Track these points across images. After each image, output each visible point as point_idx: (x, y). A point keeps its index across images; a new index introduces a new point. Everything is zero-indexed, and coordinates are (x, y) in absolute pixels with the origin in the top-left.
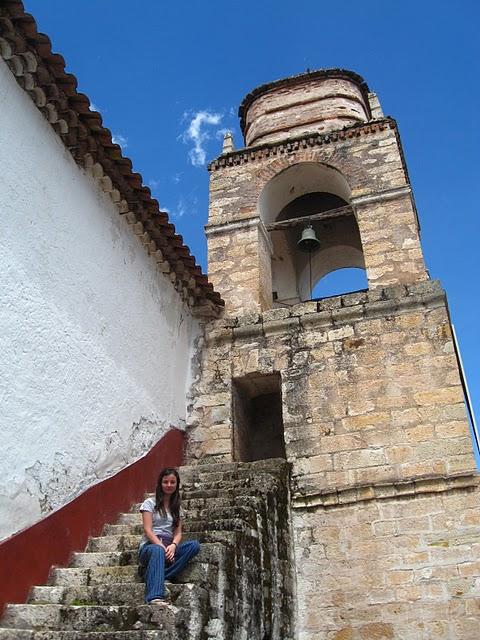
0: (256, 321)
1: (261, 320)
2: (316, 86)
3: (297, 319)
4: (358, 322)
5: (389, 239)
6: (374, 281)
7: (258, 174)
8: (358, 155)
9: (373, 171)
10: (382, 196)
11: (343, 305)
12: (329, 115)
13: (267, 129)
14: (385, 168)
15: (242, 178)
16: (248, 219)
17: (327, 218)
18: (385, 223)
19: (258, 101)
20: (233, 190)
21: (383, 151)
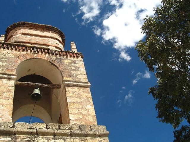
0: (11, 126)
1: (14, 126)
2: (46, 31)
3: (36, 130)
4: (67, 138)
5: (80, 103)
6: (73, 121)
7: (18, 56)
8: (67, 64)
9: (74, 72)
10: (78, 83)
11: (59, 128)
12: (51, 45)
13: (22, 40)
14: (79, 73)
15: (9, 55)
16: (10, 75)
17: (47, 87)
18: (78, 96)
19: (19, 28)
20: (4, 59)
21: (78, 65)
